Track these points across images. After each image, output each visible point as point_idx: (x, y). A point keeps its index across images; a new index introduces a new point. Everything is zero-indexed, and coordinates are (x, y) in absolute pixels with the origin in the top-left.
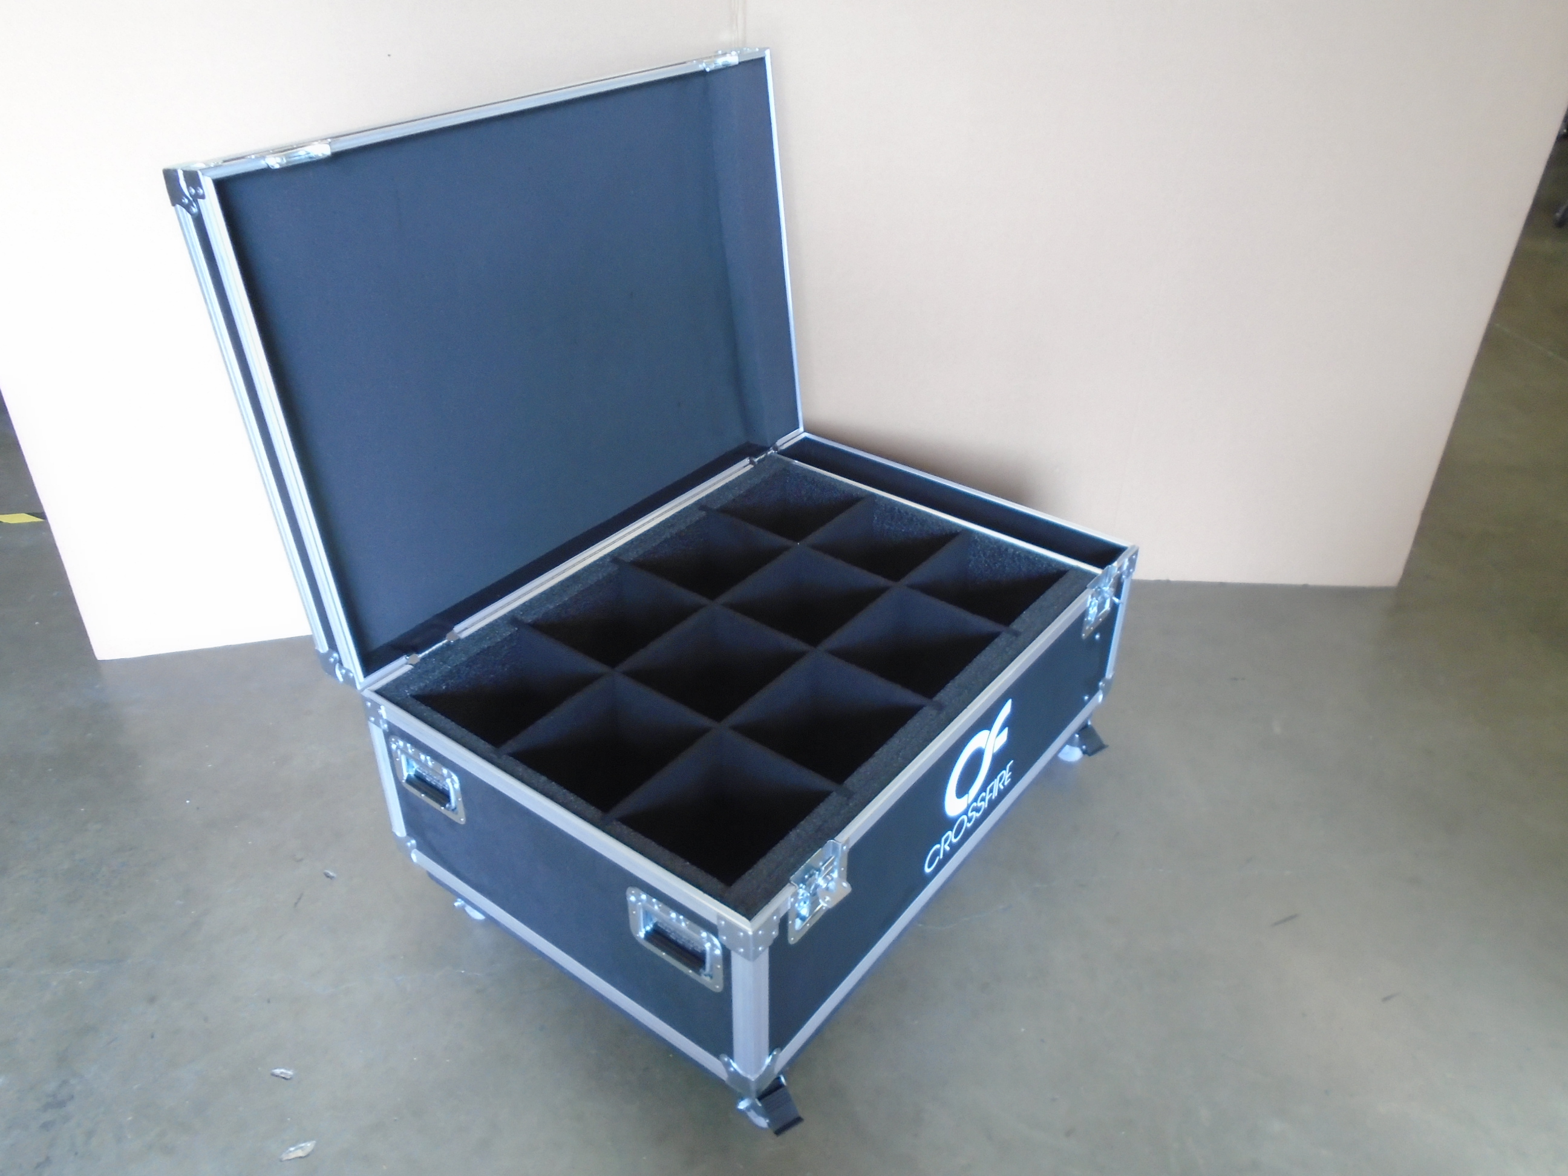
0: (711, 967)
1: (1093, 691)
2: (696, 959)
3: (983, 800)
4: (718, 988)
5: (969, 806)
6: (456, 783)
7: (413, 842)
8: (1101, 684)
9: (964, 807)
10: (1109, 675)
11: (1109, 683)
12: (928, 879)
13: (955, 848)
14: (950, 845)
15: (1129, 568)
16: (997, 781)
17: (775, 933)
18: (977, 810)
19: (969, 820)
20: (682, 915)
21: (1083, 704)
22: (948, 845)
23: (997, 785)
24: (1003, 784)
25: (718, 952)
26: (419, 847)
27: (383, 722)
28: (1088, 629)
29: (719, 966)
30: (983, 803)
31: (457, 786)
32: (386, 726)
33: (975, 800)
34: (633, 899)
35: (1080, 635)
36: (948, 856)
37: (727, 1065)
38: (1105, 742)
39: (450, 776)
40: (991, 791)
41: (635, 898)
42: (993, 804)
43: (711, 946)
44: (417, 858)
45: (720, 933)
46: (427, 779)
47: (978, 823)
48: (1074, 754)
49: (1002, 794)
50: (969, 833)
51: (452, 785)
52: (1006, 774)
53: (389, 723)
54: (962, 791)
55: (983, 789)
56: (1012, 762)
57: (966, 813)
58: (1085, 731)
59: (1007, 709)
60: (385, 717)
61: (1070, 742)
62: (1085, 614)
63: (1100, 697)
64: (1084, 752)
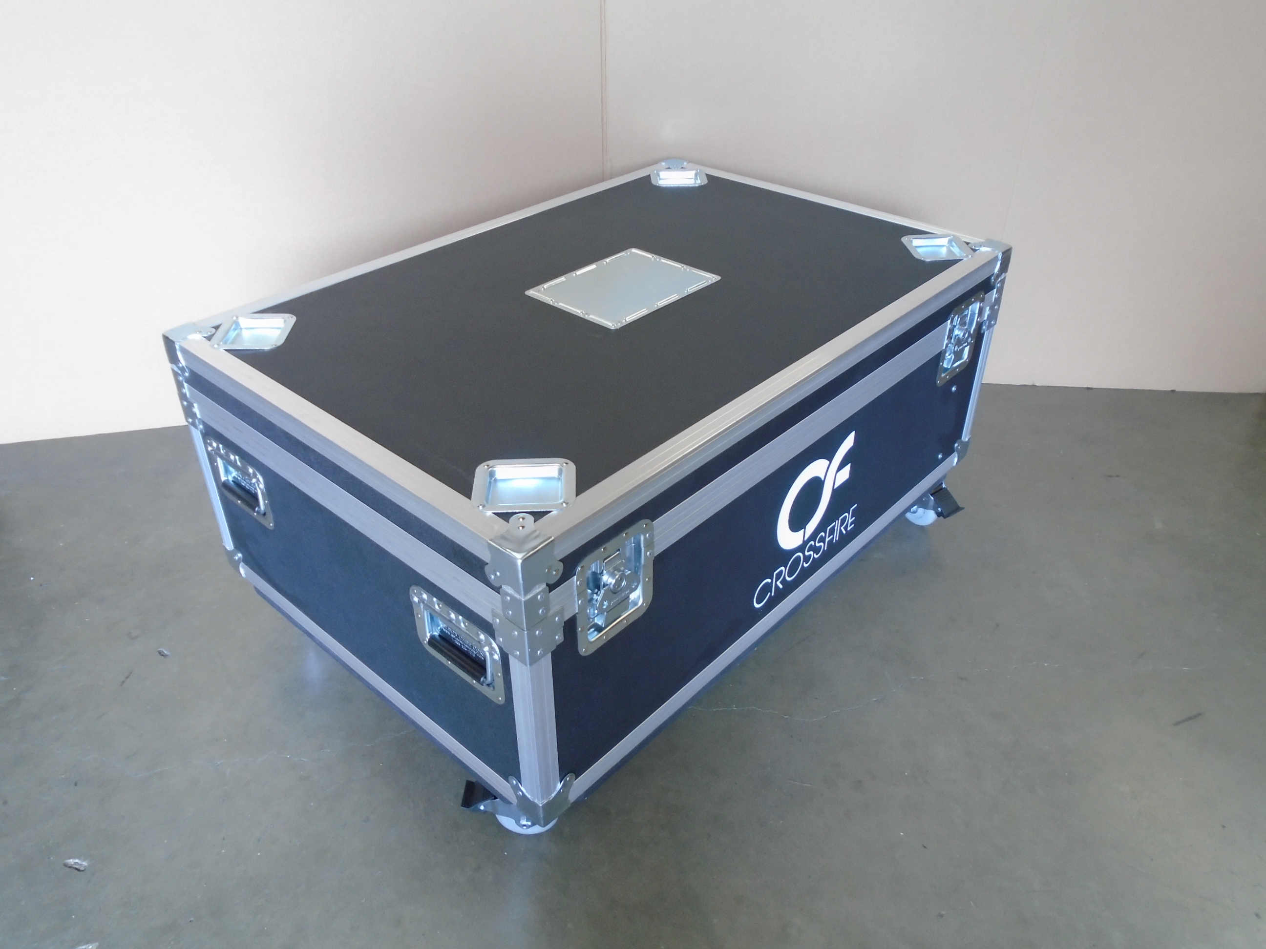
0: (492, 676)
1: (947, 453)
2: (477, 666)
3: (822, 540)
4: (501, 699)
5: (805, 543)
6: (261, 483)
7: (240, 555)
8: (956, 445)
9: (800, 542)
10: (965, 437)
11: (965, 445)
12: (759, 615)
13: (789, 588)
14: (784, 582)
15: (990, 318)
16: (837, 523)
17: (559, 638)
18: (816, 550)
19: (807, 559)
20: (461, 615)
21: (938, 463)
22: (781, 582)
23: (838, 527)
24: (846, 528)
25: (497, 657)
26: (246, 561)
27: (199, 422)
28: (943, 378)
29: (500, 674)
30: (822, 544)
31: (262, 486)
32: (201, 427)
33: (813, 537)
34: (416, 599)
35: (935, 383)
36: (781, 595)
37: (516, 789)
38: (960, 505)
39: (255, 476)
40: (832, 532)
41: (418, 597)
42: (834, 549)
43: (490, 652)
44: (245, 574)
45: (496, 634)
46: (242, 484)
47: (817, 565)
48: (926, 517)
49: (846, 539)
50: (806, 574)
51: (259, 485)
52: (849, 518)
53: (204, 423)
54: (797, 522)
55: (821, 527)
56: (856, 505)
57: (801, 548)
58: (938, 491)
59: (849, 442)
60: (199, 416)
61: (921, 502)
62: (939, 357)
63: (954, 459)
64: (939, 515)
